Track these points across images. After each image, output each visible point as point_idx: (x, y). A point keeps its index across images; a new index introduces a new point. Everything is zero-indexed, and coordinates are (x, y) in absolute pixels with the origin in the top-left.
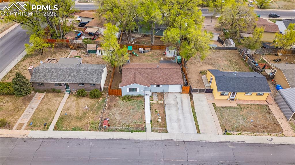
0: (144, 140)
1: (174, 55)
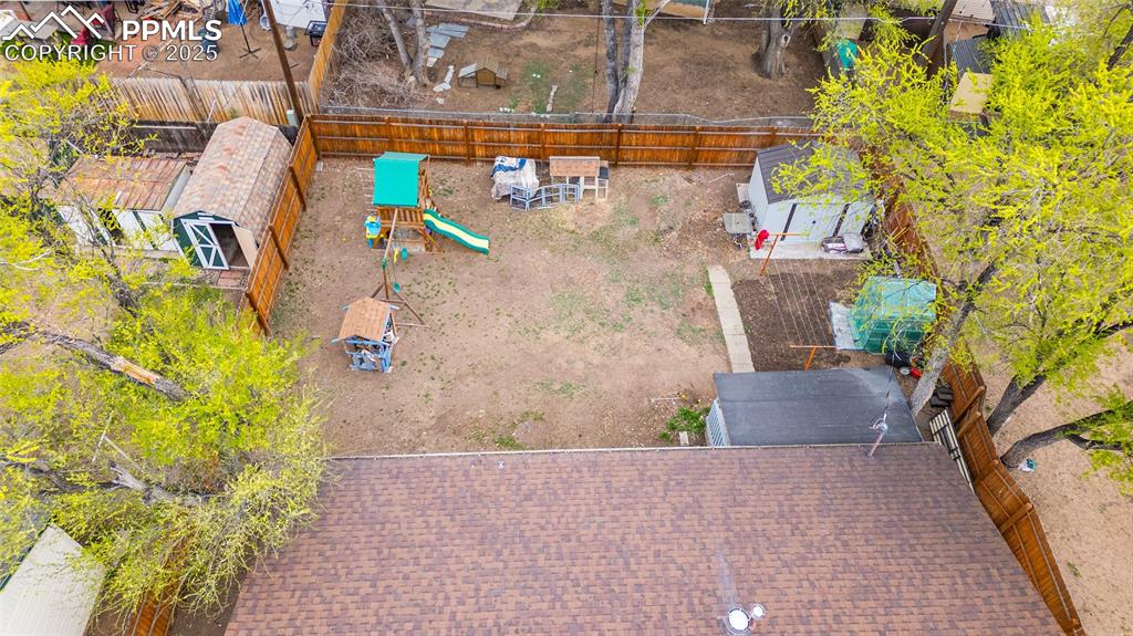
1: (835, 237)
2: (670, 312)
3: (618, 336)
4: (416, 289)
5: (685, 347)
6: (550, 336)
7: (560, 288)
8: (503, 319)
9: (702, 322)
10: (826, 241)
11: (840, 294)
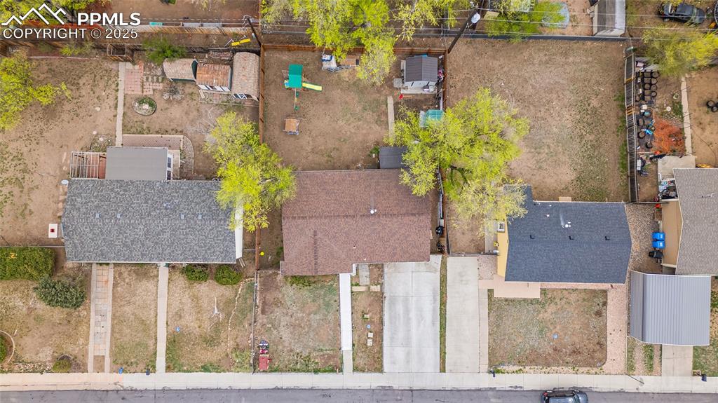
1: (427, 87)
2: (374, 114)
3: (360, 123)
4: (302, 105)
5: (377, 127)
6: (341, 123)
7: (343, 105)
8: (328, 117)
9: (383, 118)
10: (424, 88)
11: (424, 107)
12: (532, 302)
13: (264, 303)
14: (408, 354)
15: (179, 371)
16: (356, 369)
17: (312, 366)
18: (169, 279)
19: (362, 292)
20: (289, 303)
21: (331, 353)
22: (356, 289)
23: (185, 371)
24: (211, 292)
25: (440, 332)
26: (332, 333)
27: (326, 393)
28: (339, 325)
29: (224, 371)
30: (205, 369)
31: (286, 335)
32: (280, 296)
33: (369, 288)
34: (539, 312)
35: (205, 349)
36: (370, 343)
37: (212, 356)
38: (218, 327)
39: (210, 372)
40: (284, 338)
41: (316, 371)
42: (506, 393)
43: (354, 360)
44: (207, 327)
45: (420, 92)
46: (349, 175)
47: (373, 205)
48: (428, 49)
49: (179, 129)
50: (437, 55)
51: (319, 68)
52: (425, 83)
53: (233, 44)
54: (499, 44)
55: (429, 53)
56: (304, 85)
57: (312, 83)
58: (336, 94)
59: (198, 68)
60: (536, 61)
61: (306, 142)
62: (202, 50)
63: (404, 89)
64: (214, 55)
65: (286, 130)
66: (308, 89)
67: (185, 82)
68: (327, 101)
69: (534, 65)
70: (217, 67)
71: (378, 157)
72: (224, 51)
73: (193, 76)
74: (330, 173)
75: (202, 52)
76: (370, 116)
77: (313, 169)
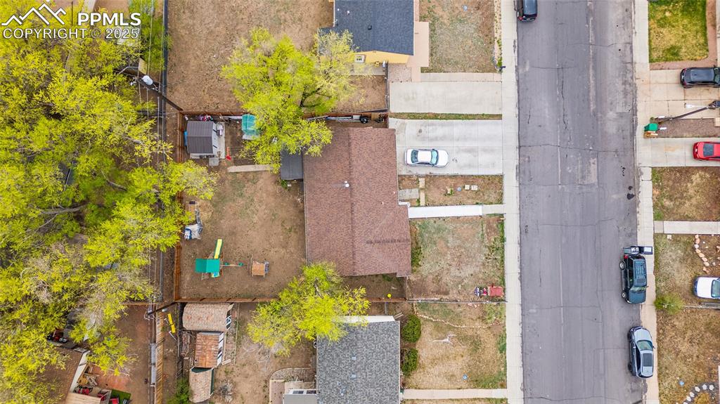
0: (520, 217)
1: (218, 132)
2: (246, 185)
3: (255, 200)
4: (237, 259)
5: (260, 182)
6: (255, 219)
7: (237, 217)
8: (249, 233)
9: (251, 176)
10: (218, 135)
11: (239, 135)
12: (432, 30)
13: (438, 292)
14: (485, 150)
15: (505, 375)
16: (500, 202)
17: (498, 244)
18: (416, 388)
19: (426, 195)
20: (438, 268)
21: (485, 225)
22: (423, 202)
23: (506, 369)
24: (428, 346)
25: (463, 119)
26: (466, 225)
27: (524, 230)
28: (458, 218)
29: (505, 331)
30: (503, 349)
31: (468, 270)
32: (431, 277)
33: (422, 189)
34: (442, 23)
35: (483, 350)
36: (475, 188)
37: (490, 343)
38: (462, 338)
39: (505, 344)
40: (472, 272)
41: (503, 240)
42: (520, 57)
43: (491, 203)
44: (462, 348)
45: (223, 139)
46: (309, 209)
47: (340, 185)
48: (178, 131)
49: (263, 384)
50: (184, 122)
51: (199, 242)
52: (214, 134)
53: (173, 330)
54: (173, 59)
55: (183, 131)
56: (216, 257)
57: (215, 250)
58: (225, 224)
59: (200, 366)
60: (191, 22)
61: (275, 254)
62: (181, 362)
63: (220, 155)
64: (186, 350)
65: (264, 274)
66: (221, 253)
67: (214, 381)
68: (233, 233)
69: (194, 25)
70: (199, 347)
71: (290, 182)
72: (181, 341)
73: (208, 371)
74: (308, 229)
75: (182, 363)
76: (248, 190)
77: (303, 247)
